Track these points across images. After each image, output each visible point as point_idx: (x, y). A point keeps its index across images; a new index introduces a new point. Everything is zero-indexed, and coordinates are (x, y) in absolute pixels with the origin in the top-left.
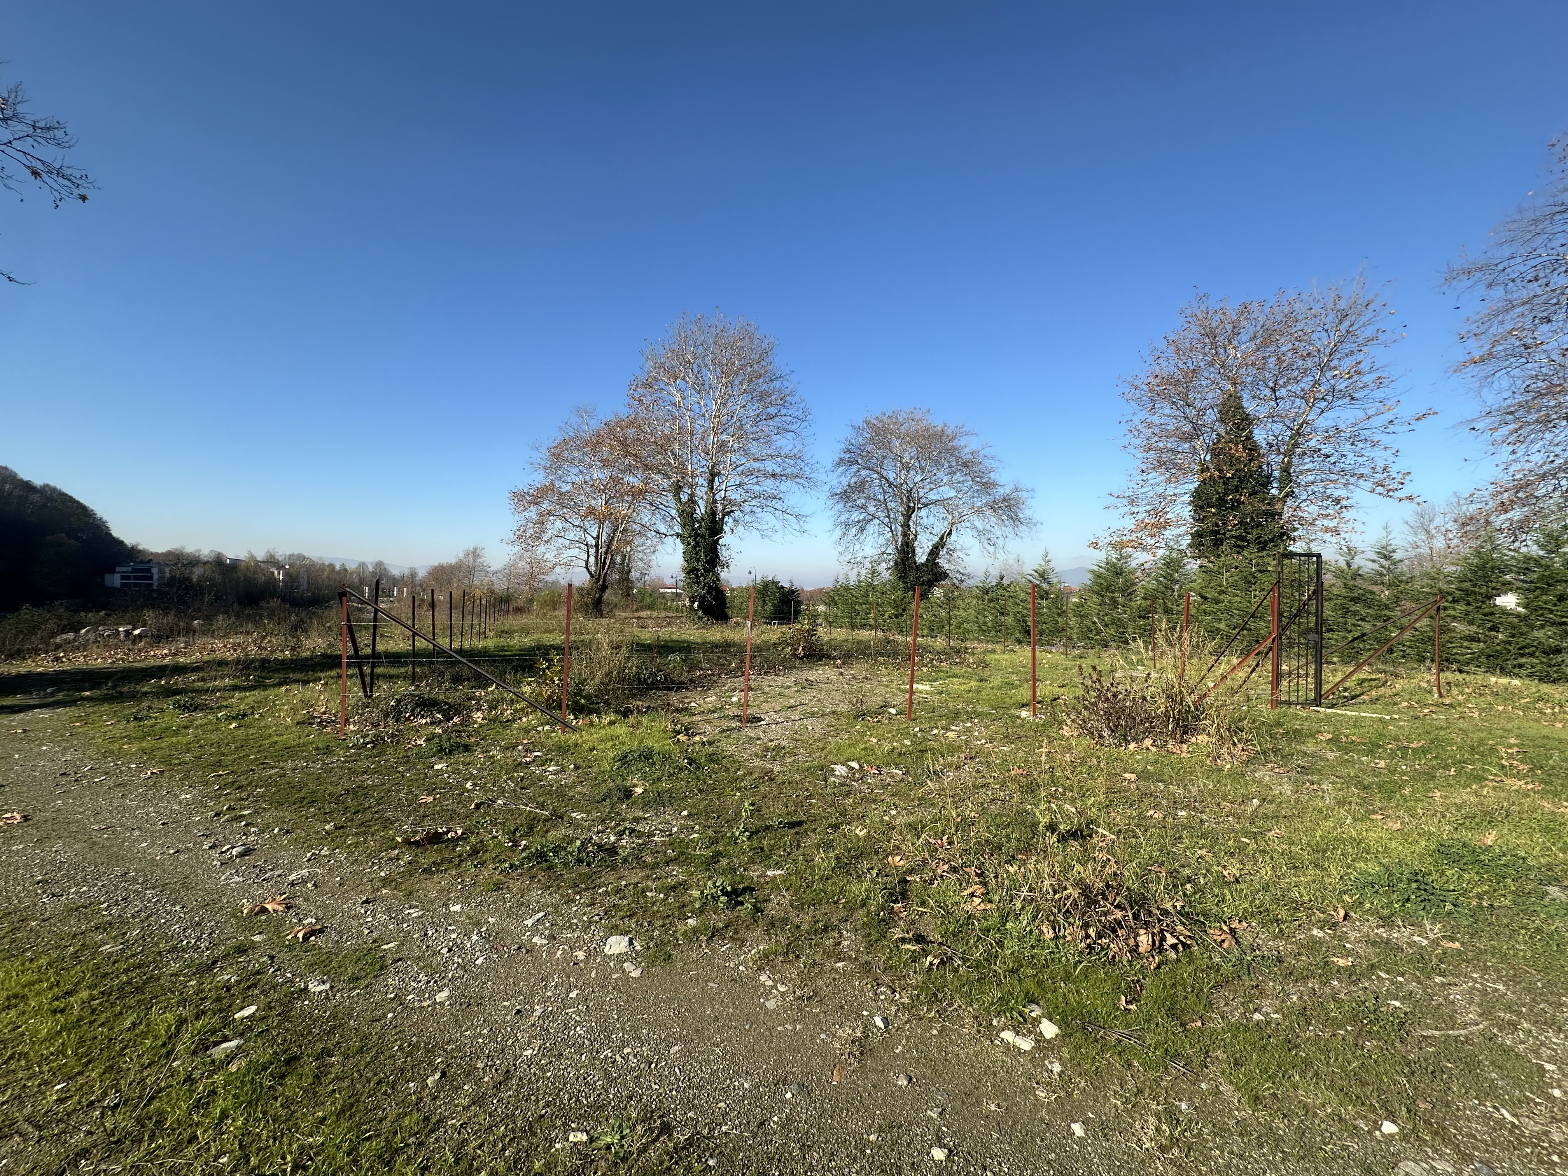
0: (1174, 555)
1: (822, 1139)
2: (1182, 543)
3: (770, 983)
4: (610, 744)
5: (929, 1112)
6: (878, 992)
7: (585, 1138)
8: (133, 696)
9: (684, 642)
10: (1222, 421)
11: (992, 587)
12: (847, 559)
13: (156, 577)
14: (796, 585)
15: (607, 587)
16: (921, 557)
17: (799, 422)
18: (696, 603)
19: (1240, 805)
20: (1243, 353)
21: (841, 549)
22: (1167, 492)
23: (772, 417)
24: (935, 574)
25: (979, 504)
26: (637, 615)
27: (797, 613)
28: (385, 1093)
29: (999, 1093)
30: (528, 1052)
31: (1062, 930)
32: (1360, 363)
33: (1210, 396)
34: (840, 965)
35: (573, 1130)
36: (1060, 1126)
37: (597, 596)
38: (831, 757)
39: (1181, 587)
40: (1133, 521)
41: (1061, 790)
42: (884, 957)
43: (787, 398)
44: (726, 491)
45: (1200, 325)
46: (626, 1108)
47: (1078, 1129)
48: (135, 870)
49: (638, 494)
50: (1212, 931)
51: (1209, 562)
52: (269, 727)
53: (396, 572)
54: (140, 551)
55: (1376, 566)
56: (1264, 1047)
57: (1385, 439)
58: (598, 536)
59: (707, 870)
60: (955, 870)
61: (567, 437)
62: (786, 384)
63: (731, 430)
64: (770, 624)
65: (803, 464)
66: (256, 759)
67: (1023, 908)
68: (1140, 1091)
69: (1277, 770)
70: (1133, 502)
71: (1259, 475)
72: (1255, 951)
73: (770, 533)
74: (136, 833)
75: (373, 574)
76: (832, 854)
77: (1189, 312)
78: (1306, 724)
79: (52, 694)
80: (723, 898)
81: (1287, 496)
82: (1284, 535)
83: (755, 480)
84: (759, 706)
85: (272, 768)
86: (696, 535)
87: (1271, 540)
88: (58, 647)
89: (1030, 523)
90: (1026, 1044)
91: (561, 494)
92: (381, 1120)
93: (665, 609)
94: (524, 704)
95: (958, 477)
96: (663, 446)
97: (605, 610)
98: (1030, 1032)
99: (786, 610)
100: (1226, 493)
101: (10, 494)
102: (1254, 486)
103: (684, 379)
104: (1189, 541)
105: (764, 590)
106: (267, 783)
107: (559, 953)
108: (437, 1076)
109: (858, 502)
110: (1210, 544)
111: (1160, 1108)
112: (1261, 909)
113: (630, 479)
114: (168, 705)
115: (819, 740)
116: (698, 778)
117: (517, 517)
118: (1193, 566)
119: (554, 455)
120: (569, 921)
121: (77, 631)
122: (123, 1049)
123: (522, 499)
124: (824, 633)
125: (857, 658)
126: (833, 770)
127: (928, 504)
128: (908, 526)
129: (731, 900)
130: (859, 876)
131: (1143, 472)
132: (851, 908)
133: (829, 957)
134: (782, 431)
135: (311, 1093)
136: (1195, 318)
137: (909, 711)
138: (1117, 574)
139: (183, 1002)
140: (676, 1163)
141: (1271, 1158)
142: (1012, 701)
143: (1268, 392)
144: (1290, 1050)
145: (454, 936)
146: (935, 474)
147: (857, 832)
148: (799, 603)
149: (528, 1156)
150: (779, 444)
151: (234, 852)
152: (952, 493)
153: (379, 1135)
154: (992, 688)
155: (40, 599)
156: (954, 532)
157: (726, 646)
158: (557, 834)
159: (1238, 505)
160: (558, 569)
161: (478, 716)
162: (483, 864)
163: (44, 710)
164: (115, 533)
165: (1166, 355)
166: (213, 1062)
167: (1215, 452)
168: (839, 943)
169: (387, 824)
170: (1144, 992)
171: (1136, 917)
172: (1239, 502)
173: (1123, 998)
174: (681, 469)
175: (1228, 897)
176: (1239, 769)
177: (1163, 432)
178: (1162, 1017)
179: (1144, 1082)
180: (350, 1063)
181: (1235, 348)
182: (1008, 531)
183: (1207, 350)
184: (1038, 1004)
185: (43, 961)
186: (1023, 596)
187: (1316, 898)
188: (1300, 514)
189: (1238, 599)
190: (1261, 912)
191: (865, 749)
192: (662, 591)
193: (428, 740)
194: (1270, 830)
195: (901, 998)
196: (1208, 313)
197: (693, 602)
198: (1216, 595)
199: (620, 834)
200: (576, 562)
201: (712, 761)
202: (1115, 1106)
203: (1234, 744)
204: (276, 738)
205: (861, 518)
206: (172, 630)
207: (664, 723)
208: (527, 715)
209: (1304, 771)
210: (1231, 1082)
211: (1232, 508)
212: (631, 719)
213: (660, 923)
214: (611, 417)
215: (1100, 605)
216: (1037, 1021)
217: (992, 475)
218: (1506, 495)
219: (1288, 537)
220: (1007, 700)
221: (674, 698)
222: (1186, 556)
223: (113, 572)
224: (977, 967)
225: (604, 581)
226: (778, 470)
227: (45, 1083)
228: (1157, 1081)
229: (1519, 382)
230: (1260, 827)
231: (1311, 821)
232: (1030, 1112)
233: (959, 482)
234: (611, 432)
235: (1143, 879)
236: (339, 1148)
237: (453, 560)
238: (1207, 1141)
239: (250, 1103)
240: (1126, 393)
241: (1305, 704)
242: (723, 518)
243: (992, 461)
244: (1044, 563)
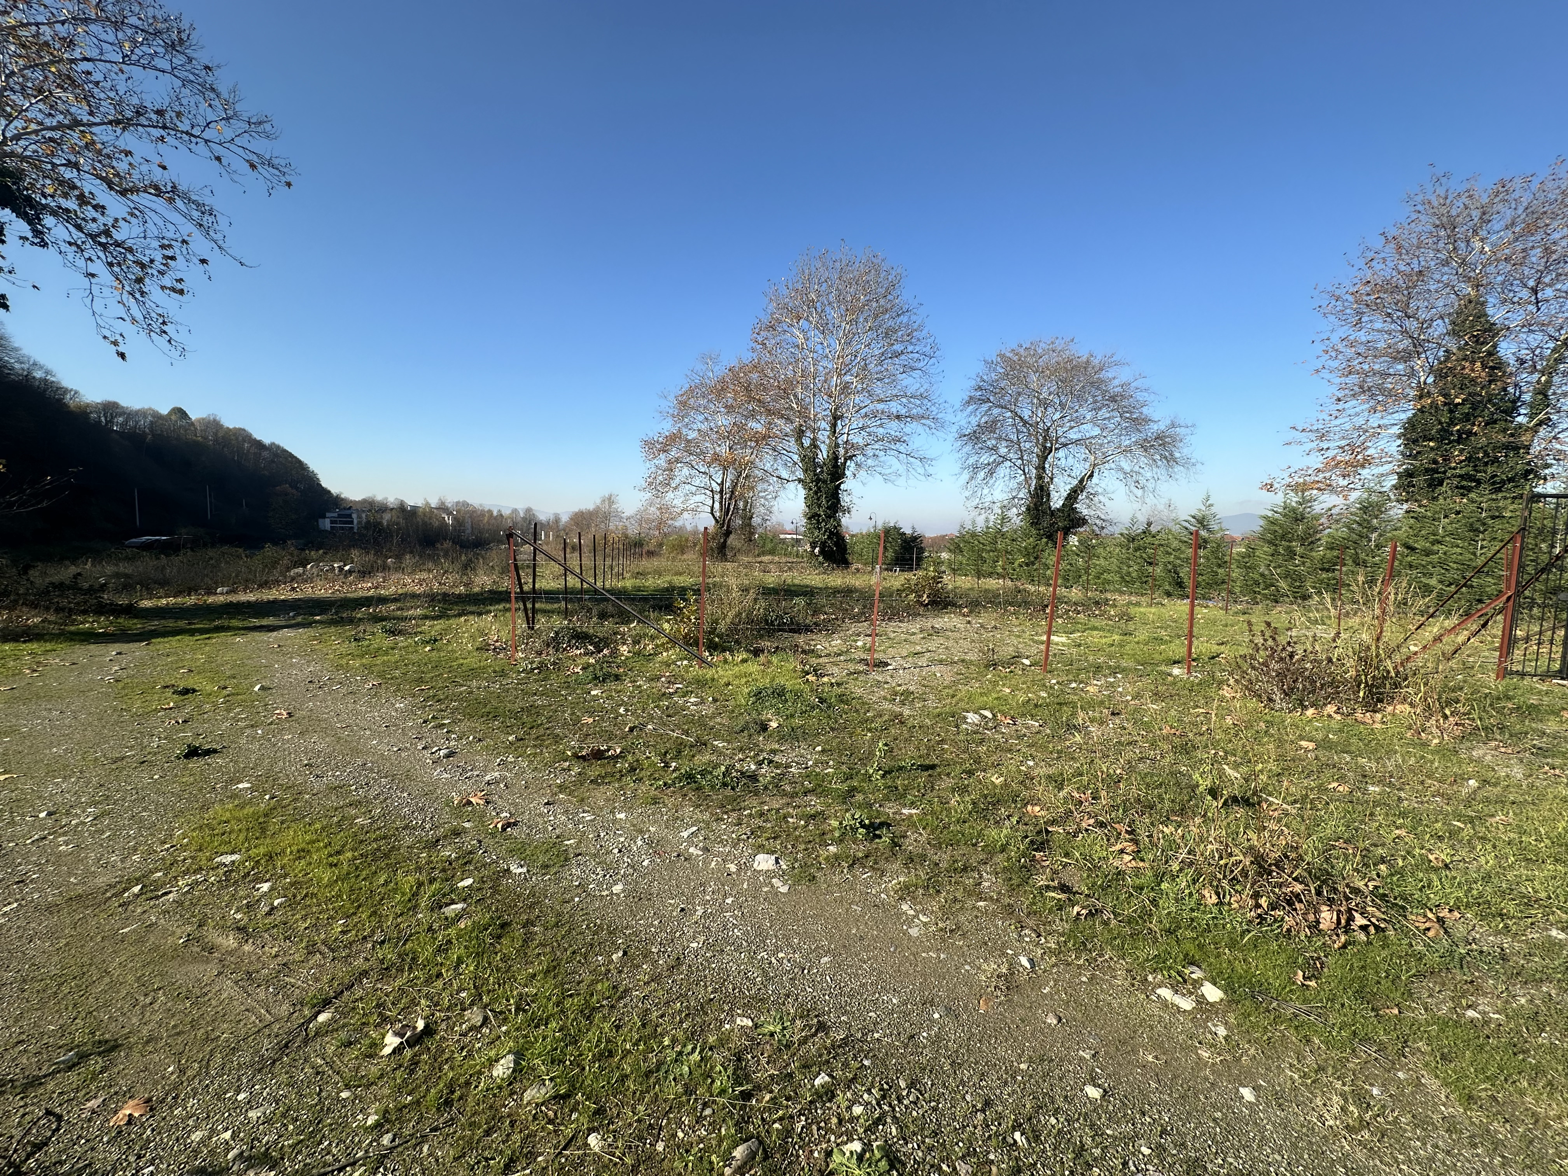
0: (1374, 498)
1: (972, 1059)
2: (1384, 484)
3: (912, 912)
4: (744, 680)
5: (1081, 1052)
6: (1023, 933)
7: (750, 1024)
8: (351, 621)
9: (807, 586)
10: (1454, 333)
11: (1139, 535)
12: (975, 504)
13: (355, 521)
14: (919, 531)
15: (731, 532)
16: (1057, 501)
17: (927, 359)
18: (817, 549)
19: (1451, 784)
20: (1493, 245)
21: (967, 494)
22: (1369, 424)
23: (897, 355)
24: (1072, 520)
25: (1128, 442)
26: (759, 559)
27: (920, 559)
28: (579, 962)
29: (1157, 1045)
30: (694, 945)
31: (1228, 897)
33: (1440, 303)
34: (981, 904)
35: (739, 1015)
36: (1227, 1087)
37: (722, 540)
38: (962, 705)
39: (1380, 535)
40: (1321, 458)
41: (1221, 753)
42: (1027, 902)
43: (915, 334)
44: (848, 434)
45: (1435, 214)
46: (784, 1004)
47: (1247, 1094)
48: (371, 762)
49: (761, 439)
50: (1414, 918)
51: (1420, 506)
52: (456, 652)
53: (542, 517)
54: (343, 499)
56: (1481, 1047)
58: (722, 482)
59: (844, 803)
60: (1102, 825)
61: (693, 385)
62: (913, 318)
63: (854, 371)
64: (892, 570)
65: (929, 404)
66: (449, 678)
67: (1181, 870)
68: (1321, 1069)
69: (1503, 750)
70: (1322, 436)
71: (1502, 399)
72: (1470, 944)
73: (893, 478)
74: (368, 732)
75: (524, 519)
76: (967, 799)
77: (1419, 198)
78: (1545, 699)
79: (294, 618)
80: (861, 830)
81: (1540, 423)
82: (1530, 473)
83: (879, 422)
84: (884, 652)
85: (462, 686)
86: (818, 480)
87: (1510, 480)
88: (293, 579)
89: (1188, 464)
90: (1186, 1004)
91: (688, 441)
92: (579, 983)
93: (785, 555)
94: (665, 640)
95: (1104, 413)
96: (786, 390)
97: (729, 554)
98: (1192, 993)
99: (907, 556)
100: (1452, 423)
101: (248, 451)
102: (1493, 414)
103: (807, 320)
104: (1394, 482)
105: (885, 536)
106: (459, 698)
107: (713, 864)
108: (620, 954)
109: (989, 443)
110: (1424, 484)
111: (1346, 1088)
112: (1480, 901)
113: (752, 424)
114: (378, 628)
115: (949, 687)
116: (829, 716)
117: (648, 465)
118: (1397, 511)
119: (680, 403)
120: (719, 837)
121: (305, 566)
122: (382, 900)
123: (653, 448)
124: (949, 581)
125: (984, 607)
126: (965, 718)
127: (1066, 445)
128: (1044, 468)
129: (869, 832)
130: (997, 822)
131: (1339, 400)
132: (991, 851)
133: (969, 895)
134: (908, 369)
135: (523, 951)
136: (1427, 206)
137: (1045, 664)
138: (1297, 520)
139: (419, 869)
140: (834, 1058)
141: (1487, 1160)
142: (1161, 658)
143: (1525, 294)
144: (1515, 1054)
145: (622, 839)
146: (1077, 411)
147: (993, 779)
148: (921, 550)
149: (702, 1030)
150: (904, 383)
151: (442, 753)
152: (1096, 431)
153: (579, 994)
154: (1138, 643)
155: (278, 541)
156: (1095, 475)
157: (848, 592)
158: (703, 759)
159: (1468, 437)
160: (686, 515)
161: (624, 649)
162: (640, 780)
163: (290, 630)
164: (324, 485)
165: (1382, 255)
166: (446, 918)
167: (1440, 374)
168: (980, 884)
169: (557, 739)
170: (1325, 970)
171: (1319, 893)
172: (1470, 433)
173: (1300, 973)
174: (803, 413)
175: (1436, 882)
176: (1451, 745)
177: (1370, 351)
178: (1348, 998)
179: (1326, 1060)
180: (549, 933)
181: (1482, 240)
182: (1161, 472)
183: (1441, 245)
184: (1199, 967)
185: (318, 826)
186: (1175, 544)
187: (1557, 896)
188: (1558, 446)
189: (1459, 550)
190: (1479, 904)
191: (997, 699)
192: (782, 536)
193: (583, 669)
194: (1493, 816)
195: (1047, 942)
196: (1446, 198)
197: (814, 548)
198: (1428, 545)
199: (760, 764)
200: (702, 508)
201: (842, 701)
202: (1291, 1078)
203: (1446, 717)
204: (462, 661)
205: (991, 460)
206: (372, 567)
207: (793, 663)
208: (667, 650)
209: (1541, 752)
210: (1437, 1077)
211: (1459, 442)
212: (762, 659)
213: (803, 847)
214: (734, 363)
215: (1273, 555)
216: (1198, 984)
217: (1145, 410)
219: (1536, 476)
220: (1156, 656)
221: (801, 640)
222: (1390, 499)
223: (324, 517)
224: (1129, 922)
225: (728, 526)
226: (903, 412)
227: (332, 918)
228: (1344, 1062)
230: (1478, 811)
231: (1551, 810)
232: (1192, 1068)
233: (1104, 419)
234: (736, 377)
235: (1326, 853)
236: (549, 999)
237: (591, 507)
238: (1405, 1131)
239: (477, 954)
240: (1324, 306)
241: (1546, 677)
242: (845, 463)
243: (1146, 394)
244: (1204, 508)
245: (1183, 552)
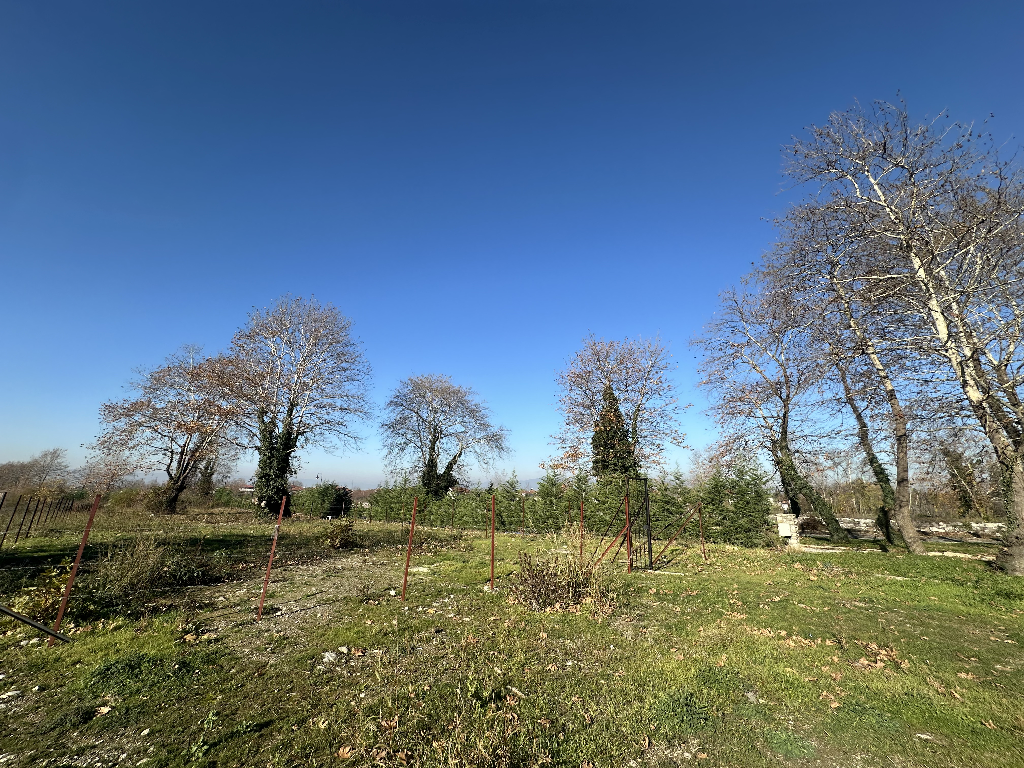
0: (583, 474)
2: (588, 466)
4: (101, 654)
10: (604, 400)
11: (484, 491)
12: (390, 470)
15: (185, 488)
16: (441, 470)
17: (364, 375)
18: (264, 502)
19: (603, 651)
20: (612, 366)
21: (386, 463)
22: (580, 436)
23: (344, 370)
24: (449, 482)
25: (479, 437)
26: (210, 511)
27: (347, 509)
32: (661, 377)
33: (597, 386)
37: (173, 495)
38: (326, 644)
39: (586, 494)
40: (563, 452)
41: (496, 653)
43: (356, 359)
44: (302, 417)
45: (592, 349)
49: (225, 414)
51: (601, 478)
55: (674, 484)
57: (674, 416)
58: (185, 445)
61: (171, 366)
62: (357, 349)
63: (312, 375)
64: (325, 518)
65: (363, 403)
69: (627, 620)
70: (563, 441)
71: (622, 430)
73: (332, 450)
77: (586, 342)
78: (645, 583)
81: (636, 442)
82: (635, 464)
83: (326, 411)
84: (282, 597)
86: (272, 449)
87: (630, 467)
89: (508, 451)
91: (155, 409)
93: (238, 506)
95: (467, 419)
97: (179, 508)
99: (339, 507)
100: (608, 439)
102: (621, 436)
103: (280, 337)
104: (591, 466)
105: (325, 491)
109: (401, 431)
110: (601, 468)
112: (603, 748)
115: (323, 627)
117: (104, 426)
118: (593, 480)
119: (155, 378)
123: (115, 412)
125: (382, 547)
126: (323, 658)
127: (448, 435)
128: (434, 449)
131: (567, 424)
134: (350, 379)
136: (589, 345)
137: (405, 592)
138: (553, 485)
142: (480, 578)
143: (623, 387)
146: (453, 416)
147: (321, 724)
148: (350, 502)
150: (347, 388)
152: (463, 429)
156: (462, 454)
157: (279, 540)
159: (614, 446)
160: (138, 471)
165: (577, 362)
167: (602, 416)
174: (267, 399)
175: (583, 741)
176: (606, 621)
177: (576, 403)
181: (608, 363)
182: (496, 455)
183: (595, 362)
186: (501, 498)
187: (635, 730)
188: (642, 452)
189: (614, 502)
190: (602, 751)
191: (357, 632)
192: (239, 490)
194: (617, 671)
196: (595, 344)
197: (261, 501)
198: (604, 499)
200: (158, 466)
201: (208, 661)
203: (605, 603)
205: (402, 442)
207: (178, 622)
209: (640, 618)
211: (611, 448)
212: (142, 622)
214: (214, 356)
215: (544, 505)
217: (487, 419)
218: (723, 448)
219: (638, 465)
220: (478, 577)
221: (204, 593)
222: (590, 474)
225: (183, 482)
226: (345, 406)
229: (721, 394)
230: (612, 669)
233: (467, 422)
234: (212, 366)
240: (558, 380)
241: (645, 568)
242: (297, 436)
243: (487, 411)
244: (512, 477)
245: (504, 503)
